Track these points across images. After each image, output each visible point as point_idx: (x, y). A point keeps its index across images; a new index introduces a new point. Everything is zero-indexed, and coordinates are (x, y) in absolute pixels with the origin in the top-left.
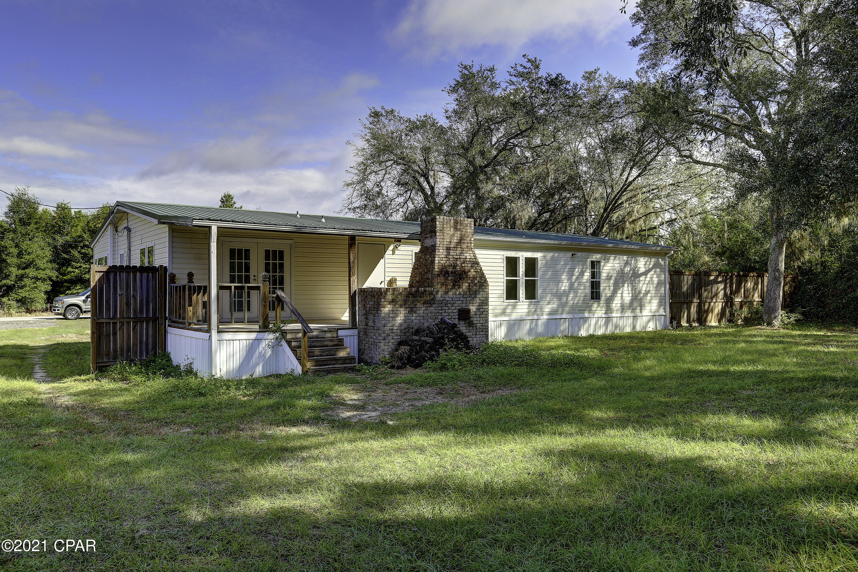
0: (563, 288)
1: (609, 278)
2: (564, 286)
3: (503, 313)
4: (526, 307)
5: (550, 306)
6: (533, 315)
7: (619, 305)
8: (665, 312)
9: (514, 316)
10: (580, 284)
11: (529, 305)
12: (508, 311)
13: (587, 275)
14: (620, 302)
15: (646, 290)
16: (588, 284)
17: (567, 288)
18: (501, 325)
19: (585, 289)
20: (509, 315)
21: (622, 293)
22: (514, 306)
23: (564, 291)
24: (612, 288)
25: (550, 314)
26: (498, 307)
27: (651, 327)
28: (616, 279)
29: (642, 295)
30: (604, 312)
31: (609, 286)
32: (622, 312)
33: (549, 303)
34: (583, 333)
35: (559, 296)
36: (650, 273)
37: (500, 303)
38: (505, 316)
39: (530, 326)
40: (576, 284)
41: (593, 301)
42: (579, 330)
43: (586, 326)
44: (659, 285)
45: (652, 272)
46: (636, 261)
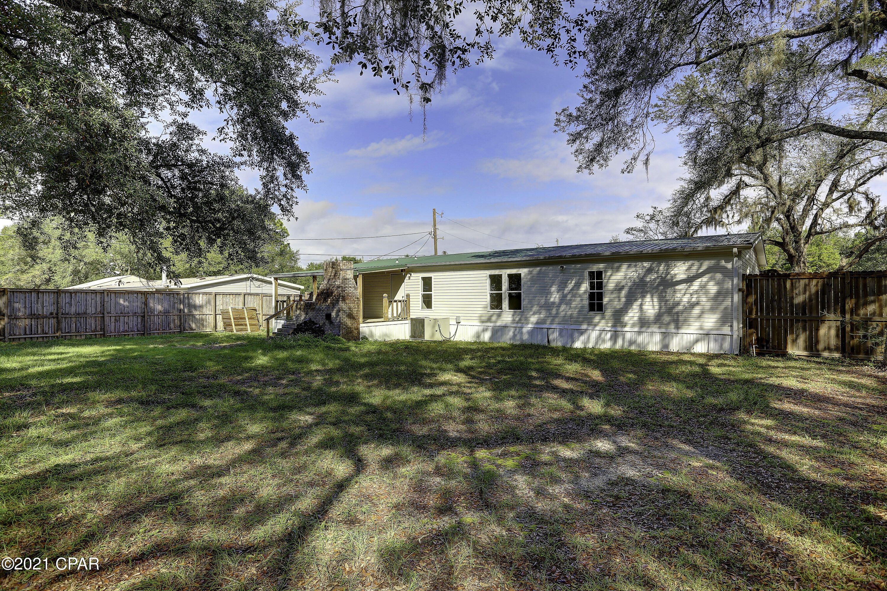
0: (552, 300)
1: (619, 288)
2: (555, 297)
3: (489, 320)
4: (510, 316)
5: (536, 316)
6: (517, 323)
7: (636, 319)
8: (732, 330)
9: (499, 323)
10: (574, 296)
11: (513, 315)
12: (494, 318)
13: (585, 287)
14: (637, 315)
15: (688, 302)
16: (587, 296)
17: (557, 300)
18: (487, 329)
19: (582, 300)
20: (495, 322)
21: (641, 305)
22: (499, 315)
23: (553, 303)
24: (623, 300)
25: (537, 323)
26: (484, 315)
27: (701, 348)
28: (630, 289)
29: (680, 307)
30: (610, 325)
31: (619, 297)
32: (641, 327)
33: (534, 314)
34: (578, 345)
35: (548, 306)
36: (700, 280)
37: (486, 312)
38: (491, 322)
39: (514, 332)
40: (569, 297)
41: (592, 313)
42: (573, 342)
43: (582, 338)
44: (720, 295)
45: (705, 279)
46: (668, 267)
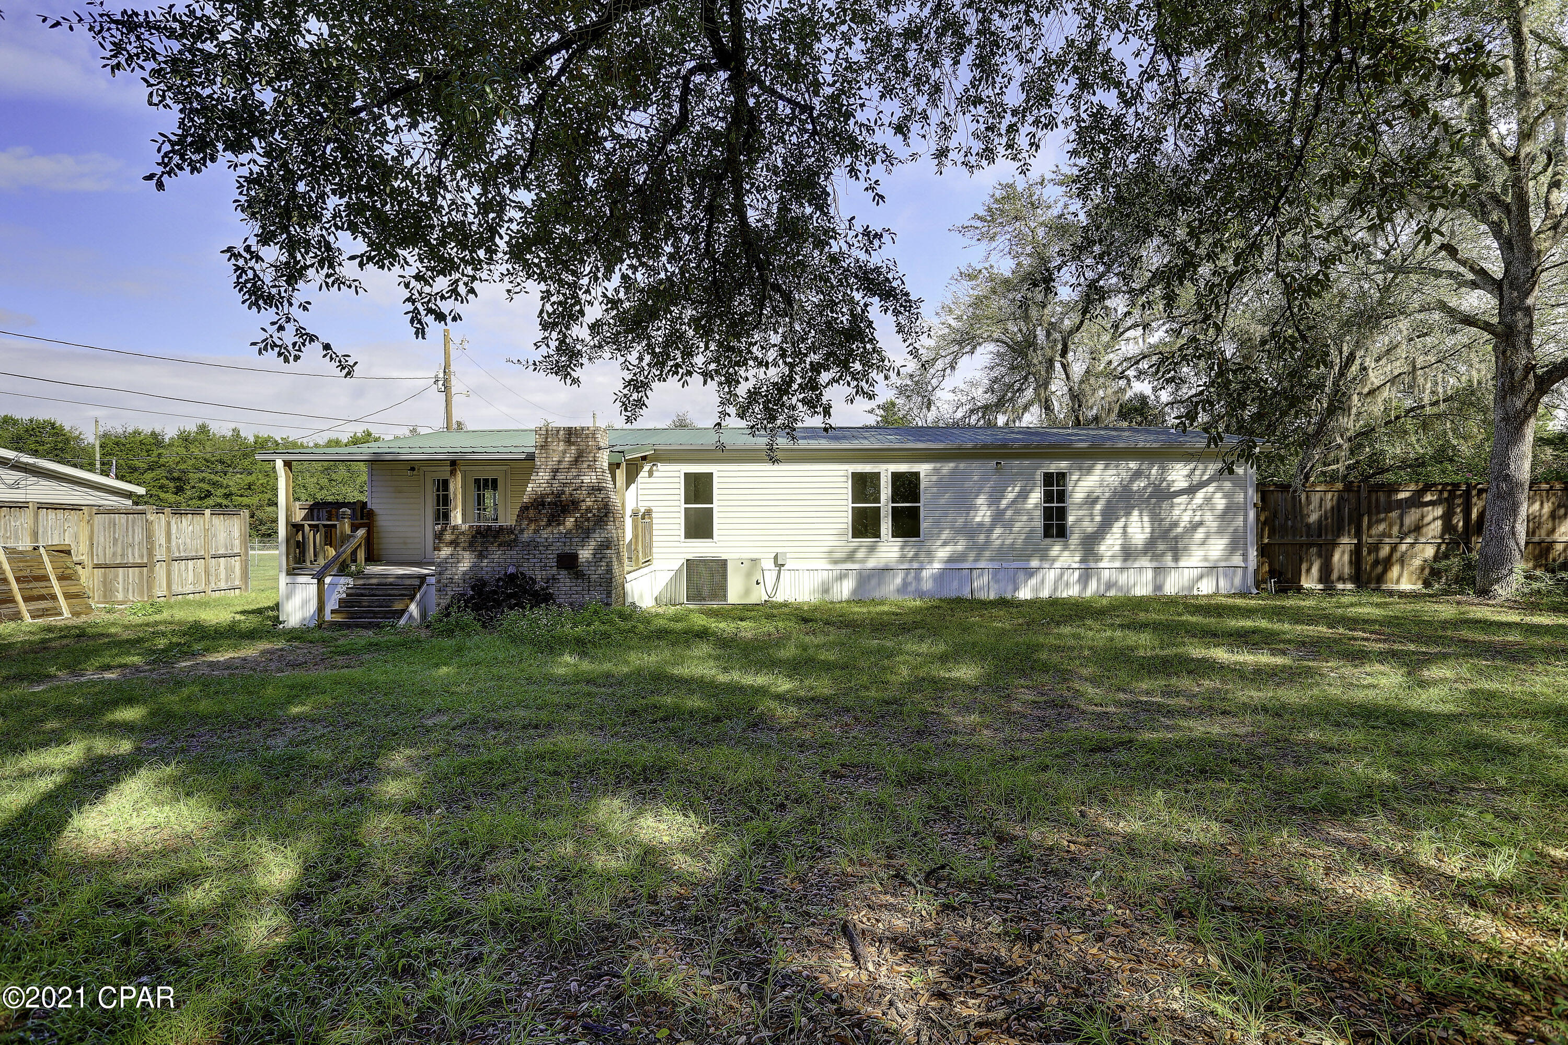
0: (978, 519)
1: (1091, 500)
2: (983, 514)
3: (850, 557)
4: (896, 549)
5: (948, 548)
6: (911, 561)
7: (1117, 548)
8: (1245, 560)
9: (871, 564)
10: (1018, 512)
11: (902, 547)
12: (860, 555)
13: (1036, 497)
14: (1120, 542)
15: (1191, 522)
16: (1039, 514)
17: (987, 519)
18: (846, 576)
19: (1031, 520)
20: (863, 561)
21: (1125, 527)
22: (872, 549)
23: (981, 524)
24: (1098, 518)
25: (950, 560)
26: (839, 549)
27: (1206, 587)
28: (1109, 502)
29: (1179, 530)
30: (1077, 559)
31: (1091, 515)
32: (1125, 560)
33: (945, 544)
34: (1024, 594)
35: (970, 531)
36: (1204, 490)
37: (843, 543)
38: (854, 562)
39: (904, 580)
40: (1009, 513)
41: (1048, 541)
42: (1016, 589)
43: (1033, 582)
44: (1229, 511)
45: (1210, 489)
46: (1163, 469)
